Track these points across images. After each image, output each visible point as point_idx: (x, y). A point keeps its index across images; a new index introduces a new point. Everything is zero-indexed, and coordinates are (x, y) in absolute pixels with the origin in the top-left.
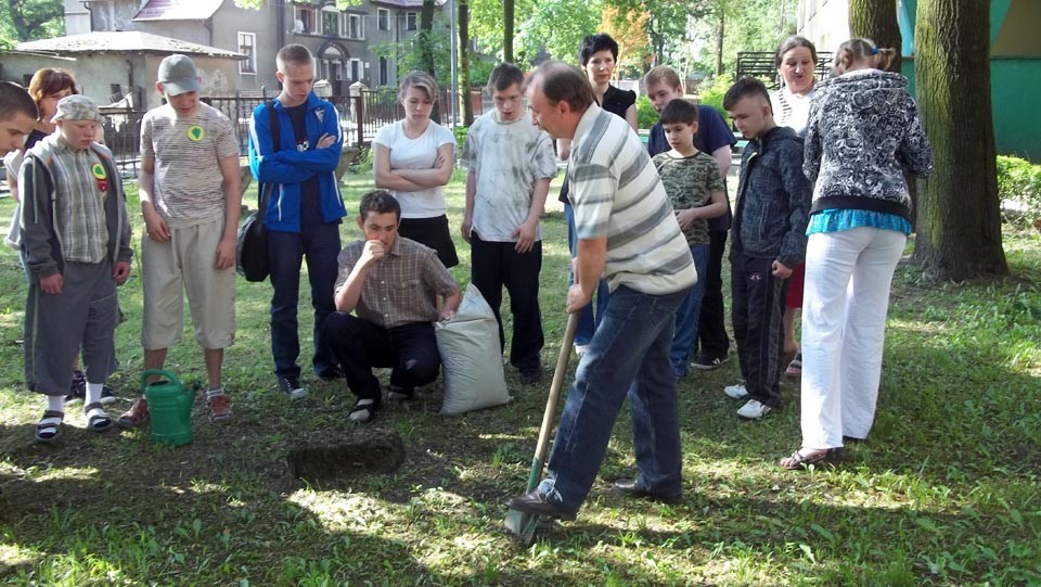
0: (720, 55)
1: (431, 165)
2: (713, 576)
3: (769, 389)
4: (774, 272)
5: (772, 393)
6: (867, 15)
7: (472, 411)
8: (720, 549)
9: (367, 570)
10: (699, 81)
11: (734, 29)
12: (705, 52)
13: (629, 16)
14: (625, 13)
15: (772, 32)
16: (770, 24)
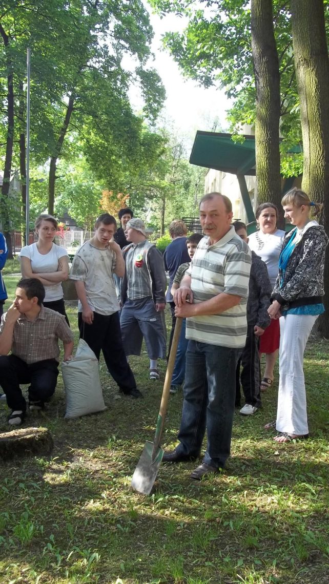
0: (163, 220)
1: (56, 269)
2: (263, 507)
3: (256, 397)
4: (256, 332)
5: (258, 400)
6: (268, 198)
7: (84, 416)
8: (262, 490)
9: (51, 517)
10: (151, 233)
11: (170, 206)
12: (155, 218)
13: (119, 195)
14: (117, 194)
15: (190, 209)
16: (189, 204)
